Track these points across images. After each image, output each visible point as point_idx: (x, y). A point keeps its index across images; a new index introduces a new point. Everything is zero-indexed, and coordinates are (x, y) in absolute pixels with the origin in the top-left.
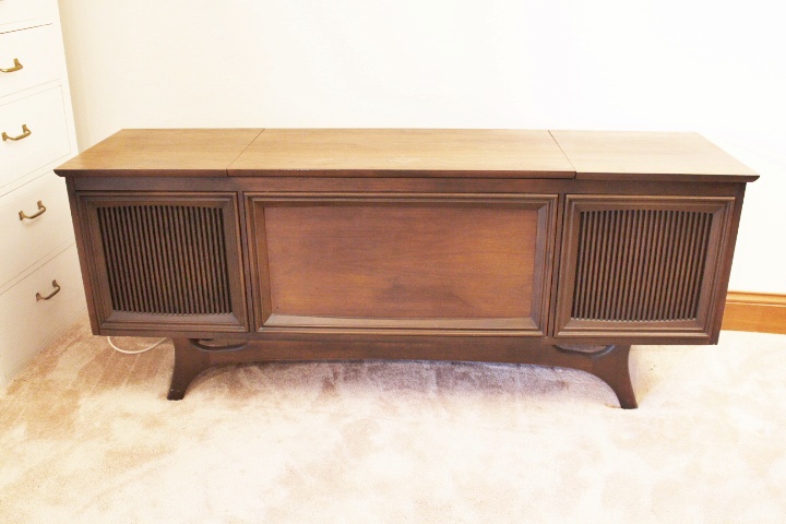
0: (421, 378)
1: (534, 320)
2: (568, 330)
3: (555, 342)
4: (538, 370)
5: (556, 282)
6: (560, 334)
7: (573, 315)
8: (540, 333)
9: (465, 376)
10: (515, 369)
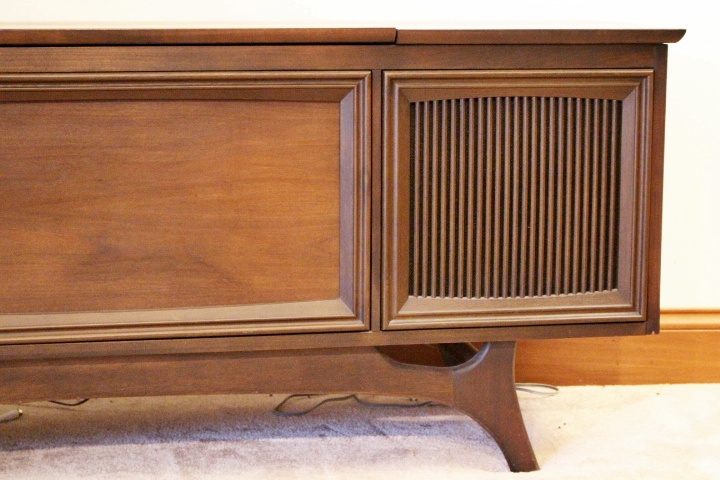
0: (146, 459)
1: (346, 301)
2: (404, 317)
3: (384, 340)
4: (358, 440)
5: (377, 218)
6: (394, 323)
7: (411, 292)
8: (358, 324)
9: (226, 453)
10: (318, 440)
